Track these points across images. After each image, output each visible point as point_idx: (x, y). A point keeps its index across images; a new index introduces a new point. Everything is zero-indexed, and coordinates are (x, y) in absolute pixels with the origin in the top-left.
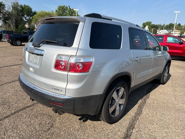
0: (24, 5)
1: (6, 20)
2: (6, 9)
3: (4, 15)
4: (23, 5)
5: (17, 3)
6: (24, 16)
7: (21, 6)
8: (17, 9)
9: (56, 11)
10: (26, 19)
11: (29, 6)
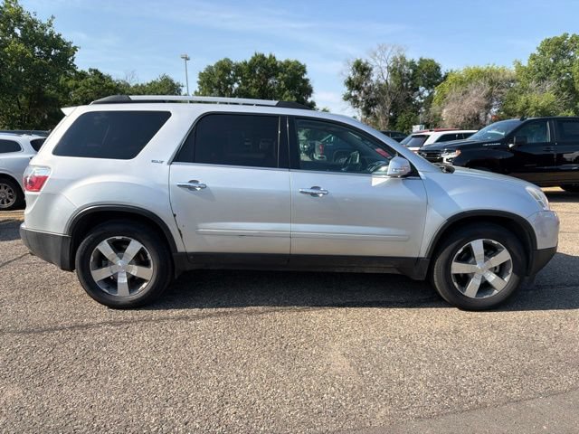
0: (421, 59)
1: (370, 106)
2: (374, 78)
3: (366, 93)
4: (417, 60)
5: (402, 58)
6: (418, 89)
7: (412, 65)
8: (400, 73)
9: (533, 58)
10: (422, 99)
11: (432, 61)
